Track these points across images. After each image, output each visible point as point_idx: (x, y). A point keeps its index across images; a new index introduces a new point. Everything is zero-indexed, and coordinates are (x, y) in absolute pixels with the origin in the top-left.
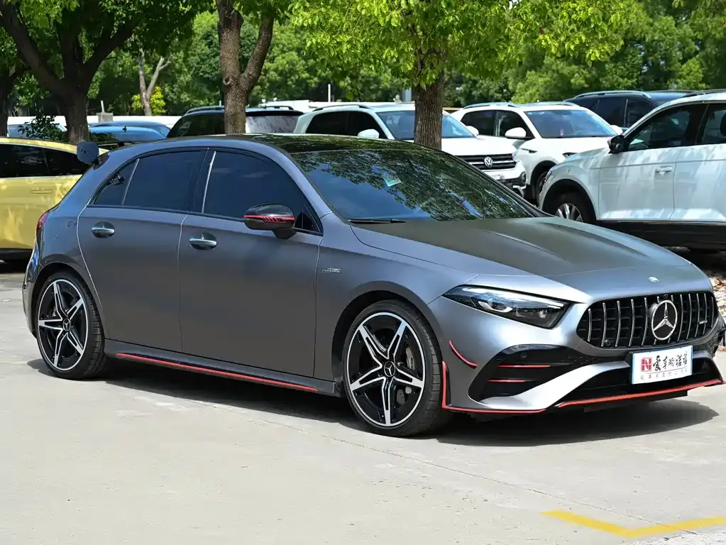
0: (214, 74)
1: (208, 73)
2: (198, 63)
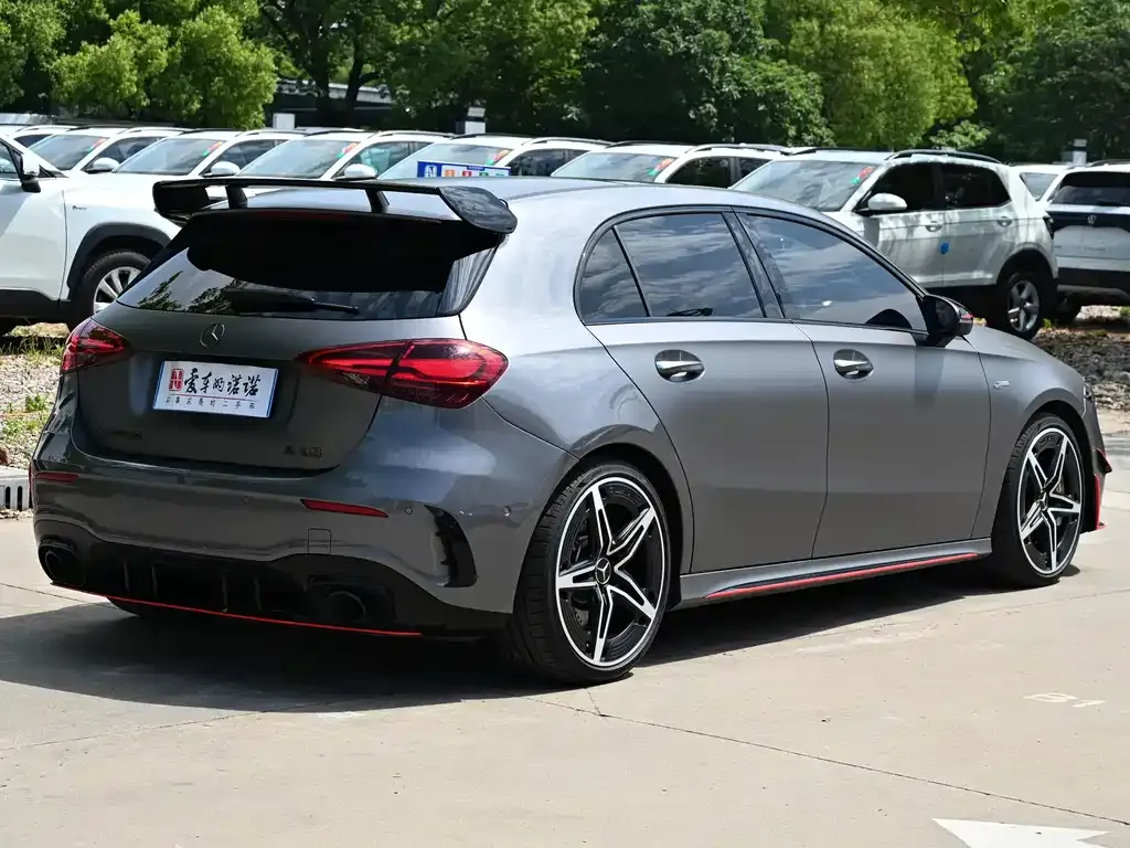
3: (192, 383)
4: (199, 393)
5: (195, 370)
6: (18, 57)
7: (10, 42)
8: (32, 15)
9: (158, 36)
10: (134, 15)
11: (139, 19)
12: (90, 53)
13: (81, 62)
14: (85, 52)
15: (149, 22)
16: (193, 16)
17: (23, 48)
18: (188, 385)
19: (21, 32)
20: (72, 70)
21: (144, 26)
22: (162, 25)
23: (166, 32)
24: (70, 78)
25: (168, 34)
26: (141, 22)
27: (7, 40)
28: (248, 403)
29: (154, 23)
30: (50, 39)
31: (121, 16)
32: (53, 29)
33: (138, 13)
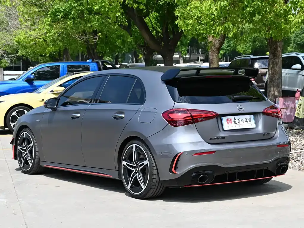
0: (301, 42)
1: (299, 41)
2: (295, 37)
3: (235, 122)
4: (238, 124)
5: (235, 118)
18: (234, 122)
28: (251, 124)
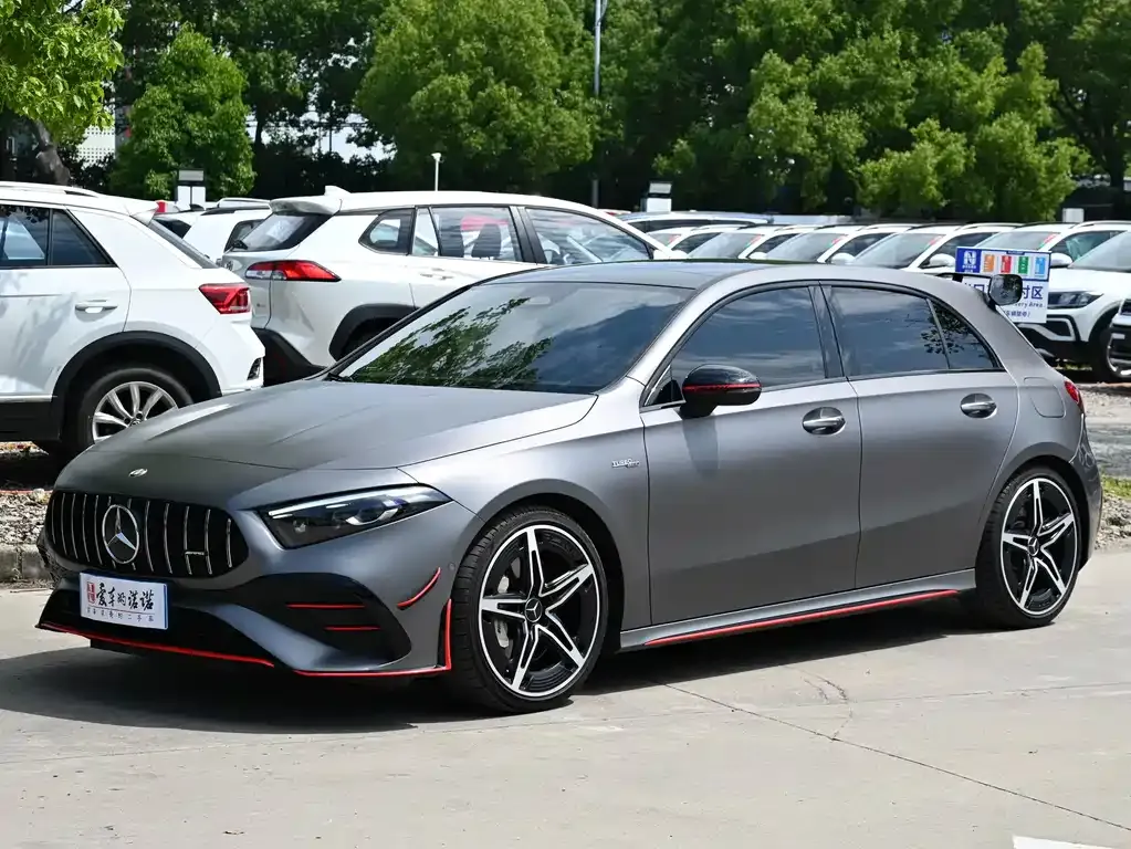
6: (824, 165)
7: (815, 152)
8: (836, 125)
9: (957, 144)
10: (934, 123)
11: (938, 126)
12: (893, 160)
13: (883, 166)
14: (889, 158)
15: (949, 129)
16: (989, 121)
17: (826, 157)
19: (826, 142)
20: (876, 175)
21: (942, 134)
22: (960, 132)
23: (962, 138)
24: (873, 182)
25: (964, 141)
26: (940, 130)
27: (812, 150)
29: (952, 130)
30: (852, 146)
31: (922, 124)
32: (854, 139)
33: (938, 122)
